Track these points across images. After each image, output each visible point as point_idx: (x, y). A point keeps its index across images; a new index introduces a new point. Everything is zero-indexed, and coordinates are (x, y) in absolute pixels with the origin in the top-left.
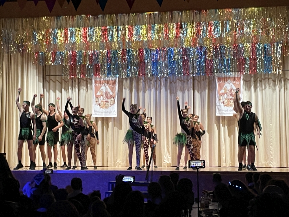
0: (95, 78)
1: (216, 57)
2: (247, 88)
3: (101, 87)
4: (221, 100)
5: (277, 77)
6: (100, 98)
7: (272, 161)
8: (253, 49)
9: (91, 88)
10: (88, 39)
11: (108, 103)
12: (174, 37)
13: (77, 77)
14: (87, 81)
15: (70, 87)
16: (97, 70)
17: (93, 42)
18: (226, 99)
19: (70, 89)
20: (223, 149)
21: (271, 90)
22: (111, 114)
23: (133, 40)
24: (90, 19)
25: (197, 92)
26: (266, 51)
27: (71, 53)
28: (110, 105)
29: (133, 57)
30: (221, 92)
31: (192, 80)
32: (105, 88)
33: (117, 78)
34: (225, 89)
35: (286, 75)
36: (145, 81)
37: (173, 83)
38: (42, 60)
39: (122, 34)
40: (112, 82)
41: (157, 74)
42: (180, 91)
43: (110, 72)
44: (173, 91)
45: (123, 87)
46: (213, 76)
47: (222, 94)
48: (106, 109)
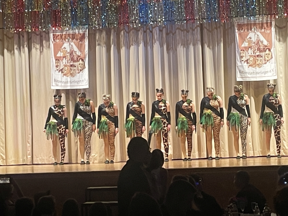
0: (53, 31)
2: (281, 39)
3: (64, 43)
4: (244, 58)
6: (62, 61)
9: (48, 46)
11: (75, 68)
13: (27, 30)
14: (41, 36)
15: (15, 47)
16: (56, 18)
18: (251, 56)
19: (17, 49)
20: (249, 131)
22: (80, 85)
25: (208, 47)
28: (78, 70)
30: (243, 46)
31: (199, 29)
33: (87, 30)
34: (249, 42)
36: (128, 33)
37: (171, 35)
40: (79, 36)
41: (146, 22)
42: (182, 46)
43: (75, 21)
44: (171, 47)
45: (97, 43)
46: (231, 22)
47: (244, 49)
48: (72, 78)
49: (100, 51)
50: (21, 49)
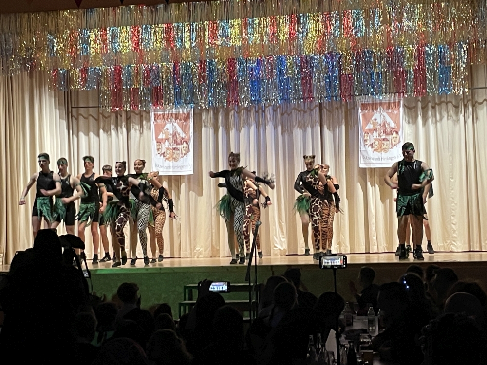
0: (155, 110)
1: (358, 70)
2: (410, 120)
3: (165, 124)
4: (368, 141)
5: (461, 99)
6: (164, 144)
7: (454, 241)
8: (419, 55)
9: (148, 127)
10: (141, 45)
11: (178, 152)
12: (286, 38)
13: (125, 109)
14: (141, 116)
15: (112, 127)
16: (157, 96)
17: (150, 50)
18: (376, 140)
19: (114, 129)
20: (373, 224)
21: (450, 122)
22: (184, 170)
23: (218, 46)
24: (145, 12)
25: (327, 129)
26: (441, 57)
27: (113, 69)
28: (182, 154)
29: (218, 74)
30: (367, 128)
31: (318, 109)
32: (171, 127)
33: (193, 109)
34: (374, 124)
35: (476, 96)
36: (238, 113)
37: (286, 115)
38: (64, 83)
39: (198, 36)
40: (183, 116)
41: (258, 101)
42: (298, 129)
43: (179, 99)
44: (287, 129)
45: (203, 124)
46: (354, 102)
47: (368, 132)
48: (175, 162)
49: (207, 133)
50: (119, 130)
